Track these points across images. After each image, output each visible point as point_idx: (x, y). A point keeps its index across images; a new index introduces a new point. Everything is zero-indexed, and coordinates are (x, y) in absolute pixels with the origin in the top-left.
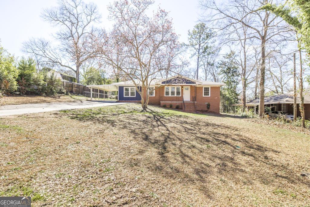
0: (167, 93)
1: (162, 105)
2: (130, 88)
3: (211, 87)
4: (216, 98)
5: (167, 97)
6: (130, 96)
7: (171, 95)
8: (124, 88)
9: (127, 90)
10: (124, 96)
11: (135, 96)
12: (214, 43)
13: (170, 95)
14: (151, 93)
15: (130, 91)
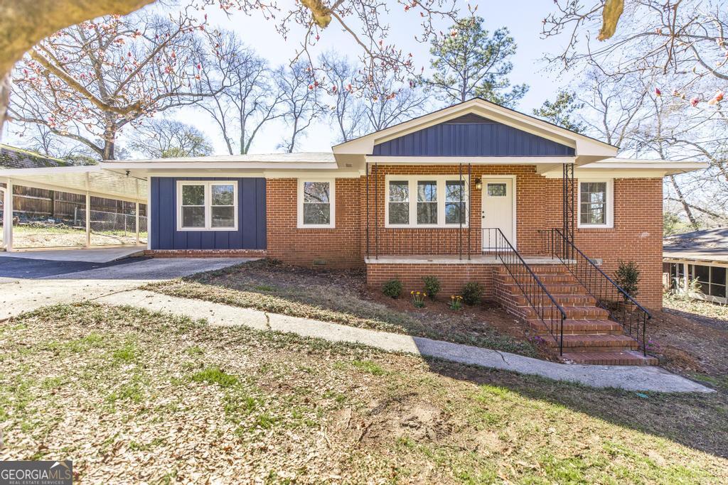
0: (399, 212)
1: (372, 278)
2: (208, 186)
3: (616, 181)
4: (645, 234)
5: (399, 230)
6: (208, 226)
7: (419, 222)
8: (180, 185)
9: (195, 194)
10: (180, 227)
11: (236, 228)
12: (505, 73)
13: (413, 223)
14: (317, 213)
15: (208, 204)
